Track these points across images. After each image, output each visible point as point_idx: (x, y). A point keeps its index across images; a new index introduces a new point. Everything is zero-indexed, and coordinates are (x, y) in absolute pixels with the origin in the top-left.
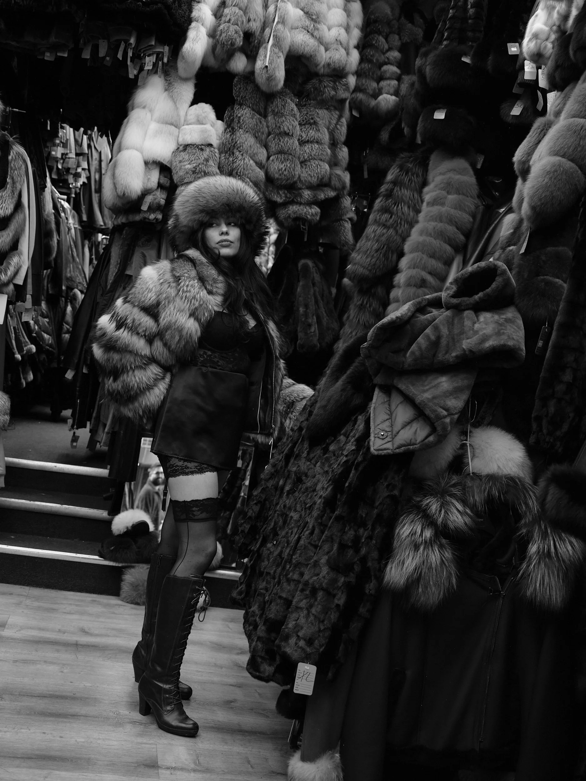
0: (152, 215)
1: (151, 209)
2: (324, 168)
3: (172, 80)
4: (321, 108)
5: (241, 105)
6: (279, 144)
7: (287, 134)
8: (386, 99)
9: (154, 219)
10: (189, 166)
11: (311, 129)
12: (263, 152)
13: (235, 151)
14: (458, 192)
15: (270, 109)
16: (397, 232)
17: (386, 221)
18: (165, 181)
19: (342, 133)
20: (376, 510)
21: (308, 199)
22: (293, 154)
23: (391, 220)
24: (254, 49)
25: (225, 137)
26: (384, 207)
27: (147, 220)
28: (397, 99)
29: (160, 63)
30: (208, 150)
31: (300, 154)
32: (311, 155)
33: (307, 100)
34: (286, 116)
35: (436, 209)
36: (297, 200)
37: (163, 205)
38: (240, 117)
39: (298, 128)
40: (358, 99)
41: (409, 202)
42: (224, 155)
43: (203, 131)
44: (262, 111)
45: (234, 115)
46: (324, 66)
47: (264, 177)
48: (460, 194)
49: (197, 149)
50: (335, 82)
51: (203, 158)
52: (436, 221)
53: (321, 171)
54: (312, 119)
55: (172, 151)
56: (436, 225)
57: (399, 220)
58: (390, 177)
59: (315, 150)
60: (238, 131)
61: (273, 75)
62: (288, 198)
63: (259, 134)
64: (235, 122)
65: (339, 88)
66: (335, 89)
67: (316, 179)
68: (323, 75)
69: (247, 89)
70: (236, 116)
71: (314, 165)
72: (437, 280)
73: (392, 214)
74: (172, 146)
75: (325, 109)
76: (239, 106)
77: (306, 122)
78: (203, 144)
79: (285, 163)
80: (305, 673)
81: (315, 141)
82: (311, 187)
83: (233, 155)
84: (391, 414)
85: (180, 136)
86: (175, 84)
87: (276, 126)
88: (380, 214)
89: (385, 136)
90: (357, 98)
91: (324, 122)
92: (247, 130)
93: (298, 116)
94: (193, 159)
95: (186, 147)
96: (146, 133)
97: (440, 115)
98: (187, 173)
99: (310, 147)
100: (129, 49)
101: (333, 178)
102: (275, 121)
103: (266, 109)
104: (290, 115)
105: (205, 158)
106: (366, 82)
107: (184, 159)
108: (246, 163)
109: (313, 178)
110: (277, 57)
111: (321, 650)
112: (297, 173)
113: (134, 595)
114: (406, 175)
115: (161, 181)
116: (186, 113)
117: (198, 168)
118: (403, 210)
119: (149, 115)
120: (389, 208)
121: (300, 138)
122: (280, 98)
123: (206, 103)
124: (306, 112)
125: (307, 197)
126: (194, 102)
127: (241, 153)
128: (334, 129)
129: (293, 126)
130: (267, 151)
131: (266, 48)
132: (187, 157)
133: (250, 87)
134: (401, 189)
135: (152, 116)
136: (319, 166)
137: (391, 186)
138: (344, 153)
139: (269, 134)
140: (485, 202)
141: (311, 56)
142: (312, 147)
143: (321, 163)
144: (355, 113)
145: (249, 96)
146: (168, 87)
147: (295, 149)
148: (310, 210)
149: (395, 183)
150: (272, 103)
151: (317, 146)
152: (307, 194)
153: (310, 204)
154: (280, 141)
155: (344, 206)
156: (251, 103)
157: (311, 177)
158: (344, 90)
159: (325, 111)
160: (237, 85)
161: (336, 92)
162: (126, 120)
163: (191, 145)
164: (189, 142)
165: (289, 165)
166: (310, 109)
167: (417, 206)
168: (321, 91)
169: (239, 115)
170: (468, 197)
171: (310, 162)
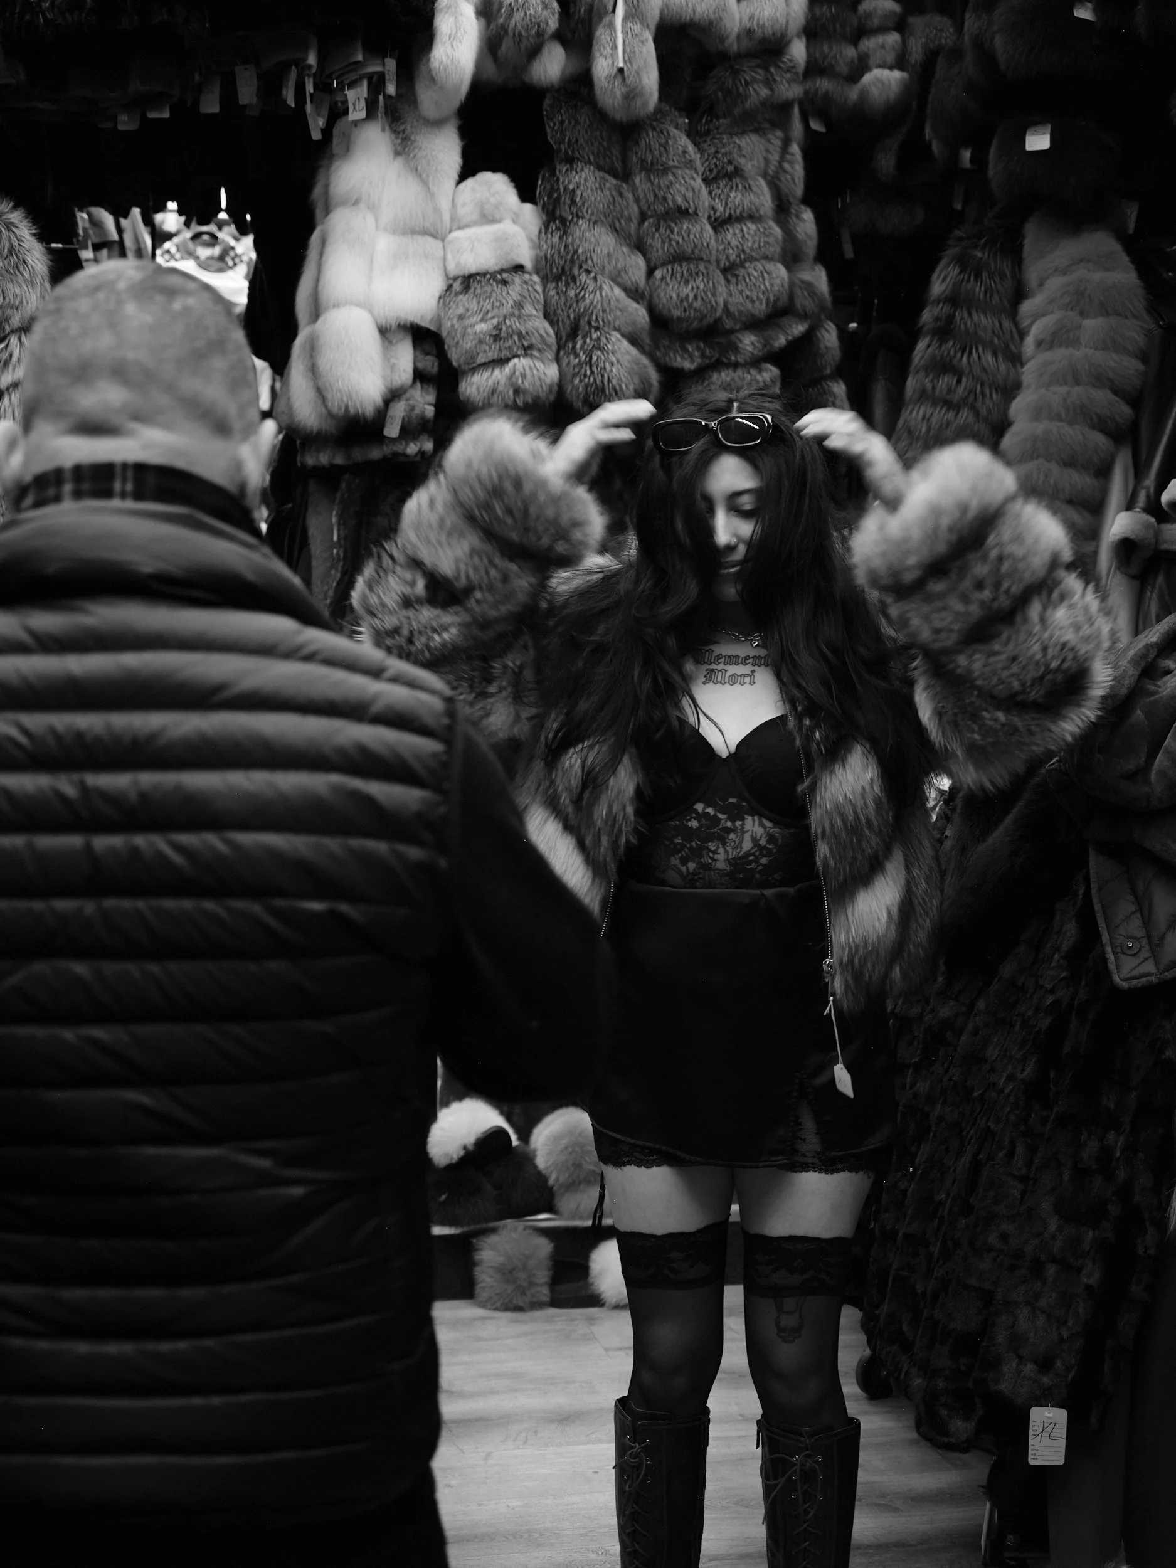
0: (412, 445)
1: (408, 431)
2: (777, 278)
3: (409, 130)
4: (744, 133)
5: (570, 160)
6: (670, 240)
7: (683, 213)
8: (882, 82)
9: (417, 454)
10: (483, 327)
11: (732, 188)
12: (637, 263)
13: (576, 271)
14: (1105, 311)
15: (634, 159)
16: (977, 414)
17: (949, 390)
18: (430, 364)
19: (797, 180)
20: (1134, 1093)
21: (753, 354)
22: (705, 258)
23: (961, 390)
24: (580, 26)
25: (549, 242)
26: (938, 359)
27: (402, 459)
28: (905, 75)
29: (381, 97)
30: (517, 279)
31: (717, 250)
32: (743, 251)
33: (711, 121)
34: (674, 170)
35: (1060, 356)
36: (729, 359)
37: (432, 419)
38: (574, 191)
39: (704, 192)
40: (820, 93)
41: (992, 342)
42: (554, 285)
43: (500, 240)
44: (618, 165)
45: (559, 189)
46: (738, 36)
47: (647, 319)
48: (1108, 314)
49: (495, 284)
50: (767, 69)
51: (511, 302)
52: (1066, 383)
53: (772, 285)
54: (730, 162)
55: (437, 295)
56: (1068, 393)
57: (979, 387)
58: (938, 287)
59: (750, 238)
60: (576, 223)
61: (637, 87)
62: (707, 357)
63: (623, 222)
64: (564, 203)
65: (777, 78)
66: (769, 83)
67: (764, 305)
68: (739, 56)
69: (577, 123)
70: (565, 188)
71: (755, 274)
72: (1085, 513)
73: (960, 377)
74: (437, 285)
75: (751, 131)
76: (568, 166)
77: (718, 172)
78: (504, 267)
79: (692, 283)
80: (1046, 1425)
81: (745, 215)
82: (754, 324)
83: (575, 283)
84: (1138, 901)
85: (449, 257)
86: (418, 138)
87: (656, 196)
88: (931, 376)
89: (886, 162)
90: (817, 90)
91: (756, 164)
92: (593, 218)
93: (698, 163)
94: (489, 307)
95: (470, 280)
96: (371, 262)
97: (1039, 141)
98: (481, 342)
99: (737, 231)
100: (306, 78)
101: (798, 292)
102: (652, 184)
103: (625, 159)
104: (682, 165)
105: (515, 302)
106: (831, 48)
107: (467, 310)
108: (607, 295)
109: (757, 303)
110: (640, 44)
111: (1070, 1377)
112: (721, 301)
113: (509, 1291)
114: (976, 280)
115: (420, 365)
116: (453, 200)
117: (504, 328)
118: (983, 360)
119: (370, 218)
120: (951, 361)
121: (712, 212)
122: (654, 129)
123: (494, 171)
124: (713, 150)
125: (750, 349)
126: (467, 172)
127: (593, 275)
128: (776, 172)
129: (693, 190)
130: (644, 255)
131: (611, 26)
132: (474, 306)
133: (584, 116)
134: (970, 314)
135: (377, 221)
136: (765, 275)
137: (947, 309)
138: (806, 223)
139: (643, 217)
140: (1163, 319)
141: (711, 23)
142: (742, 230)
143: (770, 266)
144: (816, 126)
145: (586, 137)
146: (403, 147)
147: (708, 245)
148: (759, 378)
149: (954, 299)
150: (637, 143)
151: (752, 227)
152: (749, 342)
153: (756, 363)
154: (672, 231)
155: (826, 348)
156: (593, 154)
157: (753, 302)
158: (788, 82)
159: (754, 137)
160: (554, 116)
161: (772, 90)
162: (315, 238)
163: (478, 274)
164: (473, 270)
165: (702, 286)
166: (721, 140)
167: (1012, 347)
168: (739, 95)
169: (571, 187)
170: (1127, 318)
171: (745, 267)
